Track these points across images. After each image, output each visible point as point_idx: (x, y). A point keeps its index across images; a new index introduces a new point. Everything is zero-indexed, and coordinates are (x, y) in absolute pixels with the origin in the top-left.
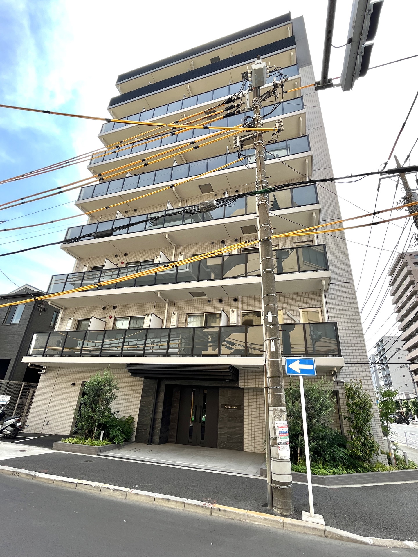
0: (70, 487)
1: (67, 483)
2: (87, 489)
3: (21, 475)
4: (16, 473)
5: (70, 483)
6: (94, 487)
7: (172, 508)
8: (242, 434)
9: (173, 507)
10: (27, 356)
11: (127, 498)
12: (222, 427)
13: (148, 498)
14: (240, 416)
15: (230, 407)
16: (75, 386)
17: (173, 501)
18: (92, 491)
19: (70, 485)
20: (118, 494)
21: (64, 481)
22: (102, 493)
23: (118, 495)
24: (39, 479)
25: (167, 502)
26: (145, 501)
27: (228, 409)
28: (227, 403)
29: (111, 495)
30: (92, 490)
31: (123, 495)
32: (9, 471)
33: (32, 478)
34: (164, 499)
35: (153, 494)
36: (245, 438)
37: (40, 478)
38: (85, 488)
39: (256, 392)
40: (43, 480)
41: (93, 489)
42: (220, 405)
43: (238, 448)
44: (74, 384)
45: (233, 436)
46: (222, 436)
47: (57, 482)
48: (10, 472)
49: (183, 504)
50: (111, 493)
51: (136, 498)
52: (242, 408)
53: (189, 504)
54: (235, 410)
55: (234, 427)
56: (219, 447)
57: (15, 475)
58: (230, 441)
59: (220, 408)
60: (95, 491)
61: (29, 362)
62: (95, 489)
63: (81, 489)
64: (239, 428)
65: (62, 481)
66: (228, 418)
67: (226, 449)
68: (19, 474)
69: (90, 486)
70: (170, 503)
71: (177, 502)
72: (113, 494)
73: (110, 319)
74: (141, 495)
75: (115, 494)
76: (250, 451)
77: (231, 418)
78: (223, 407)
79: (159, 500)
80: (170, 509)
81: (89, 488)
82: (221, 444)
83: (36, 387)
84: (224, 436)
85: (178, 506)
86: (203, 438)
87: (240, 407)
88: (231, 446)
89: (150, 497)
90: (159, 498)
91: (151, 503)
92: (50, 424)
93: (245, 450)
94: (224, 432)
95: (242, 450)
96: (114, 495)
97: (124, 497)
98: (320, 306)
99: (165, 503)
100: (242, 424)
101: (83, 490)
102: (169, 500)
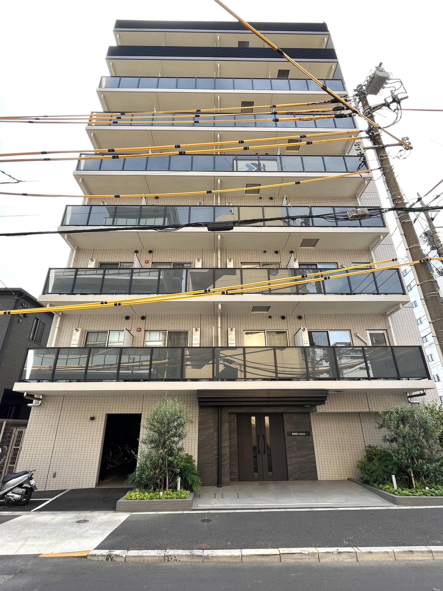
0: (271, 561)
1: (265, 556)
2: (298, 559)
3: (181, 559)
4: (170, 558)
5: (269, 556)
6: (308, 554)
7: (420, 561)
8: (315, 462)
9: (420, 558)
10: (20, 381)
11: (359, 559)
12: (291, 457)
13: (387, 555)
14: (309, 443)
15: (298, 434)
16: (94, 421)
17: (417, 552)
18: (307, 560)
19: (269, 559)
20: (346, 557)
21: (258, 555)
22: (322, 560)
23: (346, 559)
24: (215, 560)
25: (411, 555)
26: (383, 559)
27: (296, 437)
28: (294, 430)
29: (336, 560)
30: (305, 559)
31: (352, 557)
32: (155, 556)
33: (202, 560)
34: (405, 551)
35: (389, 549)
36: (318, 466)
37: (216, 557)
38: (295, 559)
39: (323, 416)
40: (222, 560)
41: (307, 557)
42: (286, 433)
43: (312, 477)
44: (92, 419)
45: (305, 465)
46: (292, 467)
47: (248, 559)
48: (158, 558)
49: (430, 553)
50: (336, 558)
51: (369, 558)
52: (311, 434)
53: (437, 552)
54: (303, 437)
55: (305, 456)
56: (290, 479)
57: (168, 560)
58: (302, 471)
59: (286, 436)
60: (311, 560)
61: (25, 391)
62: (310, 557)
63: (288, 560)
64: (311, 456)
65: (256, 555)
66: (297, 446)
67: (299, 480)
68: (176, 559)
69: (302, 554)
70: (415, 555)
71: (422, 552)
72: (338, 559)
73: (138, 333)
74: (376, 553)
75: (341, 557)
76: (325, 479)
77: (301, 445)
78: (290, 434)
79: (400, 555)
80: (418, 562)
81: (300, 557)
82: (292, 475)
83: (25, 425)
84: (295, 466)
85: (426, 556)
86: (270, 469)
87: (309, 434)
88: (304, 476)
89: (387, 552)
90: (400, 552)
91: (391, 559)
92: (59, 476)
93: (319, 478)
94: (295, 462)
95: (317, 479)
96: (341, 560)
97: (355, 560)
98: (386, 329)
99: (409, 557)
100: (313, 451)
101: (292, 561)
102: (412, 552)
